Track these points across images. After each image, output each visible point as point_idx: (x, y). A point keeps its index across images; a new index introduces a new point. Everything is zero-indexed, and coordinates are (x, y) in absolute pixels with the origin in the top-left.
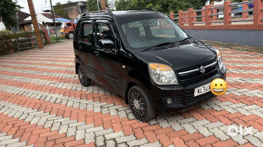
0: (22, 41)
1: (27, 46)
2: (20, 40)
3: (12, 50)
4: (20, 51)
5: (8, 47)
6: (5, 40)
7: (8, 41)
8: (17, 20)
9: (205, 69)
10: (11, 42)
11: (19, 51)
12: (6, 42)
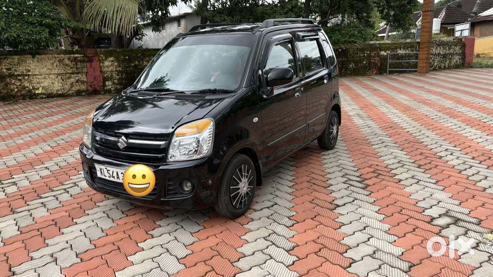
0: (402, 57)
1: (409, 65)
2: (398, 54)
3: (374, 69)
4: (389, 73)
5: (370, 63)
6: (368, 52)
7: (373, 55)
8: (471, 14)
9: (127, 143)
10: (379, 56)
11: (387, 73)
12: (369, 56)
